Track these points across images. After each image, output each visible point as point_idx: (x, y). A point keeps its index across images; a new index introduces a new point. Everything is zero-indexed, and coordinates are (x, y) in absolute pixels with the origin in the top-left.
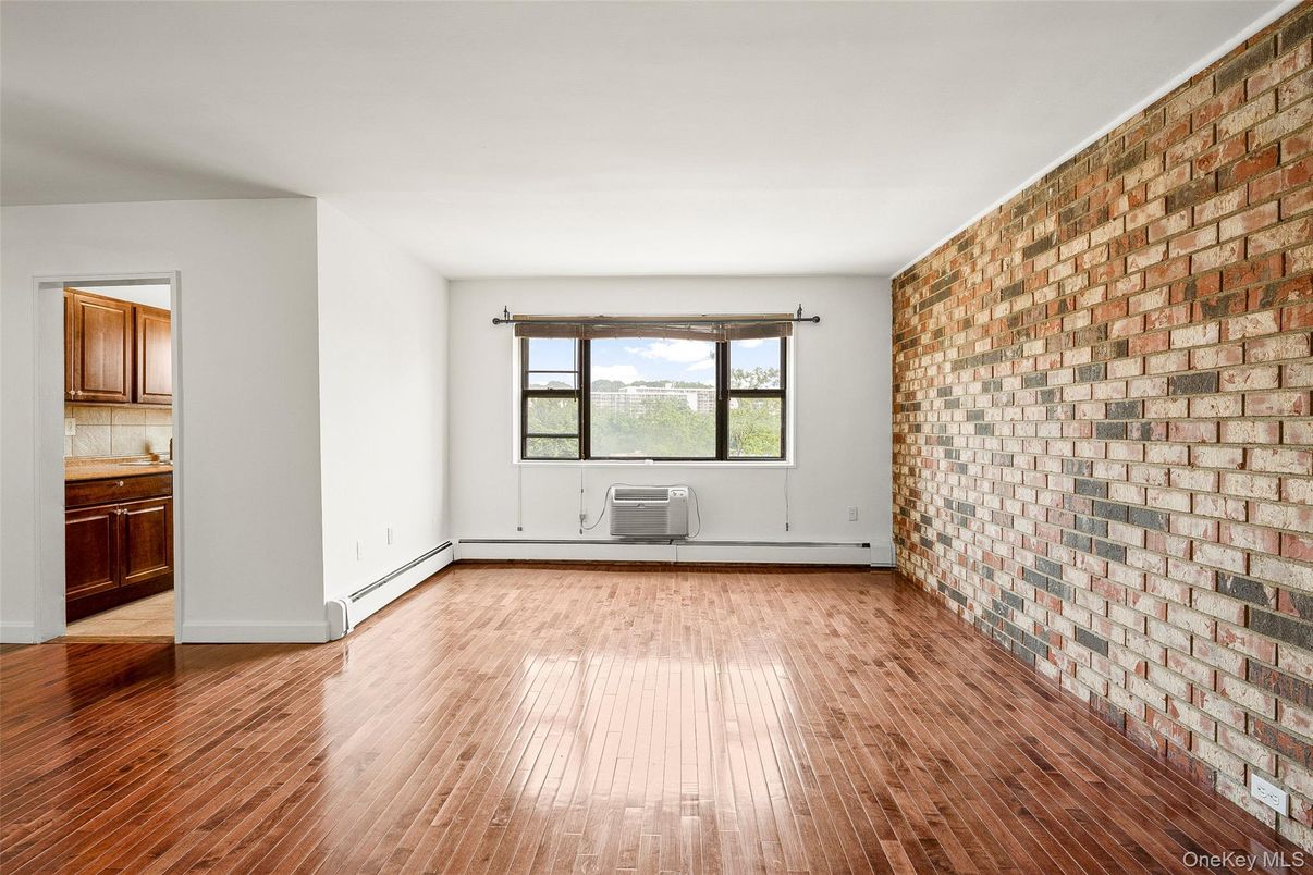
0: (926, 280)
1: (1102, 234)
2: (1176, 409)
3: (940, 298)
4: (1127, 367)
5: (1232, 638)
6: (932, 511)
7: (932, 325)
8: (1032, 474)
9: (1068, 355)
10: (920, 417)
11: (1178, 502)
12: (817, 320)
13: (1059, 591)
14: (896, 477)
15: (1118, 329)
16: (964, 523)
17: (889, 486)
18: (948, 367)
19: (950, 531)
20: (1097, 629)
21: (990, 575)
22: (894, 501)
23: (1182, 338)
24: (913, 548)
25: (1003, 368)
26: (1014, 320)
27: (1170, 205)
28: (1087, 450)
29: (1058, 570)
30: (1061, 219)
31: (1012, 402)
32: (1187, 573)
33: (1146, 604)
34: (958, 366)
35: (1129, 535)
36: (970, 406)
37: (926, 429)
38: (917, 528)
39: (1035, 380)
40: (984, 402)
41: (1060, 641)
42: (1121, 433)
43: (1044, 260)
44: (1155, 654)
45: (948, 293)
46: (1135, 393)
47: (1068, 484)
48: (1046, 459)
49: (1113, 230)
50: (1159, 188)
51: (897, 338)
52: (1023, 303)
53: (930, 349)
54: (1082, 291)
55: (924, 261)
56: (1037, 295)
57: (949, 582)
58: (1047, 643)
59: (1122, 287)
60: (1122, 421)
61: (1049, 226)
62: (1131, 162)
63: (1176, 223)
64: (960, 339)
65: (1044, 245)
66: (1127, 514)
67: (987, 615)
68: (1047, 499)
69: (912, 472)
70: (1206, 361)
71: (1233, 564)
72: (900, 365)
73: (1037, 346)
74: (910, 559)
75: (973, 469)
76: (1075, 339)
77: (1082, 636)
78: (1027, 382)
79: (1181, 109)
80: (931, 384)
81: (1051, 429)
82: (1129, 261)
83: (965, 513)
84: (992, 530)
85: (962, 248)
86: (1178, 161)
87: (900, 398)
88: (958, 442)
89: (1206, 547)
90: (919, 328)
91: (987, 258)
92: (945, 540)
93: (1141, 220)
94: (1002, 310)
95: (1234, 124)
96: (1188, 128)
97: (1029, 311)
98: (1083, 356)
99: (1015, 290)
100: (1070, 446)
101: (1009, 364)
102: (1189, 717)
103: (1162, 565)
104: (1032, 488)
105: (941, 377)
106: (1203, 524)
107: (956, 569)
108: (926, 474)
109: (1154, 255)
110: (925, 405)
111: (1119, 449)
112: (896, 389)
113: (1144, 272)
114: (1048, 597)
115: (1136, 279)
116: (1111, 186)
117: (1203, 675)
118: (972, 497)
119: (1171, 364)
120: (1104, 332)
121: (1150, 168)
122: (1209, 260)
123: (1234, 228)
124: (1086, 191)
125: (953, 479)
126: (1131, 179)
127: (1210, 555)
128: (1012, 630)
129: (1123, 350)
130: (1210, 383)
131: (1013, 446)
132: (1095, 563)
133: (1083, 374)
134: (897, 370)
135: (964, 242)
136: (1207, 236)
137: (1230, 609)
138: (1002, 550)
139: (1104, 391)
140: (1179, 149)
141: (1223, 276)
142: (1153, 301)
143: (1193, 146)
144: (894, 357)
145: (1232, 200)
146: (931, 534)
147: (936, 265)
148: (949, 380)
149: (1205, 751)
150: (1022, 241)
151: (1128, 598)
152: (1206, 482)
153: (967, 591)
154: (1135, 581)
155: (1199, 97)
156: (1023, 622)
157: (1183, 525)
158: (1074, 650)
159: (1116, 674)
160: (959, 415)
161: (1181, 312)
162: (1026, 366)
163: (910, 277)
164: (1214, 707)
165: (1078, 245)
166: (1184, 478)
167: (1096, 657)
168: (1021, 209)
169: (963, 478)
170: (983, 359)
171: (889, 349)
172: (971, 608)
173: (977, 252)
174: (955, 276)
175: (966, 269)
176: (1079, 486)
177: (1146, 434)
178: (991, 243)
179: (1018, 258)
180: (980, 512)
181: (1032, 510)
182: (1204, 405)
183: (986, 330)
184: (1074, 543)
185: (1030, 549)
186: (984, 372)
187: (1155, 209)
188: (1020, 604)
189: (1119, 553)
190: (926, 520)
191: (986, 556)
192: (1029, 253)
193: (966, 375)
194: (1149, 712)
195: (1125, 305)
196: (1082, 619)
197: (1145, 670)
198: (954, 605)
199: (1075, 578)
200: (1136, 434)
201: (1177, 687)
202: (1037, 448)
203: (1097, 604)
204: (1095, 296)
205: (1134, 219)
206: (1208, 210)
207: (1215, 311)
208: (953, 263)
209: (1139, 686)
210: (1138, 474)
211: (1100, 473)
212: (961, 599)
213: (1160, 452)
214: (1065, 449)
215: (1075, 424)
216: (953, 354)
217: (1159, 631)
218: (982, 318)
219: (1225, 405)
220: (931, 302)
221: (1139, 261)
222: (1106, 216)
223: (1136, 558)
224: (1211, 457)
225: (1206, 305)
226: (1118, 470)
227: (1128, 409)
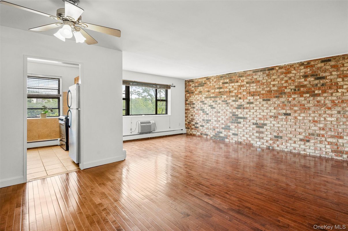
0: (197, 82)
1: (236, 84)
2: (248, 106)
3: (201, 86)
4: (241, 101)
5: (255, 129)
6: (198, 122)
7: (198, 90)
8: (224, 114)
9: (231, 98)
10: (194, 106)
11: (248, 116)
12: (175, 86)
13: (230, 129)
14: (186, 117)
15: (239, 96)
16: (208, 123)
17: (184, 119)
18: (203, 98)
19: (204, 124)
20: (236, 133)
21: (214, 130)
22: (186, 121)
23: (249, 98)
24: (192, 129)
25: (218, 99)
26: (220, 92)
27: (247, 83)
28: (234, 110)
29: (229, 126)
30: (229, 80)
31: (219, 104)
32: (249, 123)
33: (244, 128)
34: (206, 98)
35: (242, 120)
36: (209, 104)
37: (197, 108)
38: (194, 125)
39: (225, 101)
40: (213, 104)
41: (229, 136)
42: (240, 108)
43: (226, 85)
44: (245, 133)
45: (203, 86)
46: (242, 104)
47: (231, 115)
48: (227, 112)
49: (239, 84)
50: (246, 81)
51: (186, 91)
52: (221, 90)
53: (196, 94)
54: (233, 90)
55: (196, 79)
56: (225, 90)
57: (203, 133)
58: (226, 137)
59: (240, 91)
60: (240, 107)
61: (228, 81)
62: (241, 76)
63: (248, 85)
64: (207, 93)
65: (227, 83)
66: (241, 118)
67: (214, 136)
68: (227, 117)
69: (192, 115)
70: (252, 101)
71: (255, 122)
72: (188, 96)
73: (225, 97)
74: (191, 131)
75: (210, 114)
76: (232, 96)
77: (234, 134)
78: (223, 101)
79: (248, 73)
80: (198, 100)
81: (228, 108)
82: (241, 88)
83: (208, 121)
84: (215, 123)
85: (207, 79)
86: (248, 78)
87: (187, 102)
88: (205, 110)
89: (252, 120)
90: (194, 90)
91: (213, 82)
92: (202, 126)
93: (243, 84)
94: (217, 90)
95: (255, 77)
96: (249, 75)
97: (223, 92)
98: (234, 99)
99: (220, 88)
100: (231, 110)
101: (219, 99)
102: (250, 139)
103: (246, 123)
104: (224, 116)
105: (201, 99)
106: (251, 118)
107: (205, 130)
108: (196, 115)
109: (245, 88)
110: (196, 104)
111: (240, 110)
112: (186, 100)
113: (243, 90)
114: (227, 131)
115: (242, 90)
116: (238, 78)
117: (251, 134)
118: (210, 118)
119: (247, 101)
120: (237, 96)
121: (244, 78)
122: (252, 90)
123: (255, 87)
124: (234, 78)
125: (205, 116)
126: (242, 79)
127: (252, 121)
128: (220, 137)
129: (240, 98)
130: (252, 103)
131: (219, 110)
132: (236, 125)
133: (234, 101)
134: (187, 97)
135: (208, 79)
136: (252, 88)
137: (255, 126)
138: (217, 125)
139: (237, 103)
140: (248, 77)
141: (254, 92)
142: (245, 93)
143: (250, 78)
144: (186, 95)
145: (255, 85)
146: (198, 126)
147: (199, 80)
148: (203, 100)
149: (252, 142)
150: (222, 81)
151: (241, 128)
152: (252, 113)
153: (209, 133)
154: (242, 125)
155: (251, 73)
156: (221, 135)
157: (249, 118)
158: (232, 136)
159: (239, 137)
160: (206, 106)
161: (248, 95)
162: (223, 99)
163: (192, 81)
164: (253, 137)
165: (233, 84)
166: (249, 113)
167: (236, 136)
168: (221, 77)
169: (207, 116)
170: (213, 97)
171: (184, 93)
172: (210, 136)
173: (211, 81)
174: (205, 83)
175: (208, 83)
176: (233, 115)
177: (244, 108)
178: (215, 80)
179: (221, 84)
180: (212, 121)
181: (224, 119)
182: (251, 105)
183: (213, 93)
184: (232, 122)
185: (224, 125)
186: (213, 99)
187: (245, 83)
188: (221, 133)
189: (240, 123)
190: (197, 123)
191: (214, 127)
192: (223, 83)
193: (208, 99)
194: (244, 140)
195: (241, 93)
196: (234, 132)
197: (244, 136)
198: (205, 136)
199: (232, 127)
200: (242, 108)
201: (248, 136)
202: (225, 110)
203: (236, 129)
204: (236, 91)
205: (242, 83)
206: (252, 85)
207: (252, 95)
208: (205, 81)
209: (243, 138)
210: (243, 113)
211: (237, 113)
212: (207, 135)
213: (245, 110)
214: (231, 111)
215: (232, 107)
216: (205, 96)
217: (246, 131)
218: (213, 91)
219: (254, 105)
220: (198, 86)
221: (242, 88)
222: (237, 82)
223: (242, 123)
224: (252, 111)
225: (251, 95)
226: (239, 113)
227: (241, 105)
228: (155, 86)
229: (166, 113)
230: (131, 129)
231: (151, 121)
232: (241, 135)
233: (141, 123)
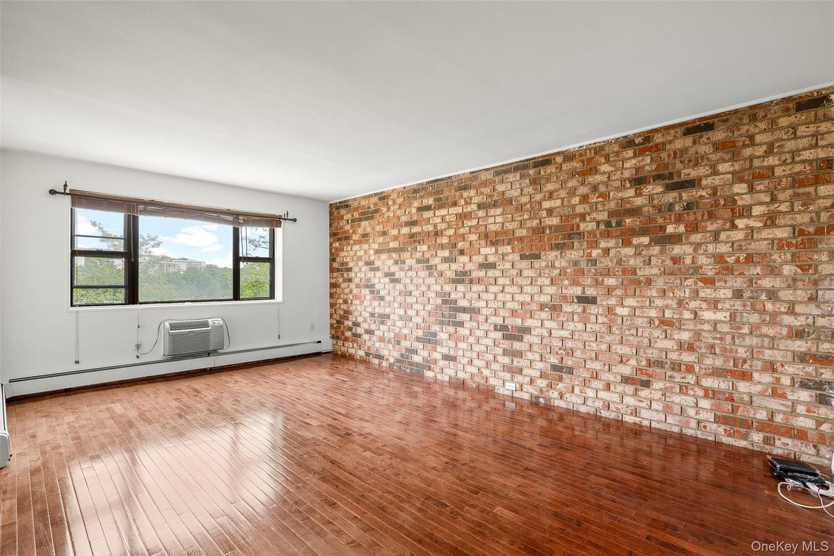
0: (356, 209)
1: (453, 210)
2: (482, 274)
3: (366, 219)
4: (465, 259)
5: (500, 343)
6: (360, 319)
7: (360, 231)
8: (422, 298)
9: (439, 252)
10: (352, 275)
11: (482, 304)
12: (295, 220)
13: (436, 343)
14: (332, 306)
15: (460, 245)
16: (382, 323)
17: (328, 311)
18: (372, 252)
19: (373, 327)
20: (452, 353)
21: (398, 343)
22: (331, 317)
23: (484, 251)
24: (346, 339)
25: (406, 255)
26: (412, 236)
27: (480, 206)
28: (447, 288)
29: (435, 335)
30: (435, 200)
31: (411, 269)
32: (485, 326)
33: (471, 340)
34: (377, 252)
35: (465, 317)
36: (386, 270)
37: (357, 280)
38: (350, 329)
39: (423, 261)
40: (394, 269)
41: (435, 361)
42: (461, 282)
43: (427, 214)
44: (475, 355)
45: (372, 218)
46: (467, 268)
47: (439, 301)
48: (429, 292)
49: (458, 210)
50: (476, 200)
51: (333, 235)
52: (416, 229)
53: (356, 243)
54: (445, 230)
55: (354, 199)
56: (424, 227)
57: (372, 351)
58: (429, 364)
59: (462, 231)
60: (462, 277)
61: (430, 201)
62: (465, 188)
63: (481, 213)
64: (381, 240)
65: (428, 208)
66: (464, 310)
67: (397, 360)
68: (429, 308)
69: (345, 302)
70: (491, 259)
71: (499, 321)
72: (336, 249)
73: (425, 248)
74: (343, 345)
75: (388, 298)
76: (442, 247)
77: (446, 357)
78: (419, 261)
79: (483, 177)
80: (360, 258)
81: (431, 280)
82: (465, 222)
83: (384, 318)
84: (399, 324)
85: (381, 199)
86: (482, 193)
87: (335, 265)
88: (378, 287)
89: (492, 317)
90: (351, 231)
91: (396, 207)
92: (370, 332)
93: (469, 209)
94: (405, 230)
95: (500, 188)
96: (485, 184)
97: (420, 233)
98: (446, 253)
99: (413, 223)
100: (440, 287)
101: (409, 254)
102: (486, 372)
103: (477, 325)
104: (421, 304)
105: (367, 257)
106: (490, 310)
107: (377, 345)
108: (356, 302)
109: (474, 222)
110: (356, 269)
111: (461, 287)
112: (333, 260)
113: (470, 227)
114: (429, 346)
115: (467, 229)
116: (458, 194)
117: (491, 357)
118: (387, 311)
119: (480, 259)
120: (455, 245)
121: (472, 193)
122: (492, 228)
123: (499, 219)
124: (446, 193)
125: (376, 303)
126: (465, 194)
127: (493, 319)
128: (411, 364)
129: (462, 252)
130: (492, 266)
131: (411, 288)
132: (451, 329)
133: (446, 260)
134: (333, 251)
135: (383, 197)
136: (491, 220)
137: (499, 335)
138: (406, 331)
139: (454, 266)
140: (483, 190)
141: (497, 233)
142: (473, 237)
143: (487, 190)
144: (331, 245)
145: (499, 211)
146: (359, 330)
147: (363, 203)
148: (372, 258)
149: (492, 381)
150: (416, 204)
151: (464, 339)
152: (491, 297)
153: (385, 353)
154: (467, 332)
155: (489, 176)
156: (416, 359)
157: (484, 311)
158: (442, 363)
159: (460, 367)
160: (379, 274)
161: (483, 242)
162: (419, 255)
163: (344, 205)
164: (495, 366)
165: (443, 212)
166: (484, 296)
167: (451, 363)
168: (416, 191)
169: (382, 302)
170: (394, 250)
171: (327, 240)
172: (387, 359)
173: (390, 203)
174: (377, 211)
175: (384, 210)
176: (444, 302)
177: (471, 282)
178: (399, 201)
179: (414, 210)
180: (392, 317)
181: (422, 313)
182: (491, 273)
183: (396, 238)
184: (442, 323)
185: (421, 329)
186: (394, 255)
187: (474, 207)
188: (415, 352)
189: (461, 324)
190: (356, 324)
191: (396, 335)
192: (420, 209)
193: (383, 256)
194: (472, 375)
195: (463, 237)
196: (445, 351)
197: (471, 362)
198: (376, 361)
199: (443, 336)
200: (467, 282)
201: (481, 364)
202: (424, 288)
203: (452, 344)
204: (451, 232)
205: (466, 208)
206: (492, 212)
207: (493, 244)
208: (375, 204)
209: (470, 369)
210: (468, 296)
211: (453, 296)
212: (380, 357)
213: (476, 288)
214: (438, 288)
215: (442, 278)
216: (376, 246)
217: (476, 348)
218: (395, 232)
219: (497, 273)
220: (360, 220)
221: (468, 223)
222: (455, 204)
223: (467, 325)
224: (493, 289)
225: (491, 241)
226: (460, 294)
227: (464, 273)
228: (230, 218)
229: (272, 296)
230: (138, 347)
231: (210, 321)
232: (465, 361)
233: (173, 327)
